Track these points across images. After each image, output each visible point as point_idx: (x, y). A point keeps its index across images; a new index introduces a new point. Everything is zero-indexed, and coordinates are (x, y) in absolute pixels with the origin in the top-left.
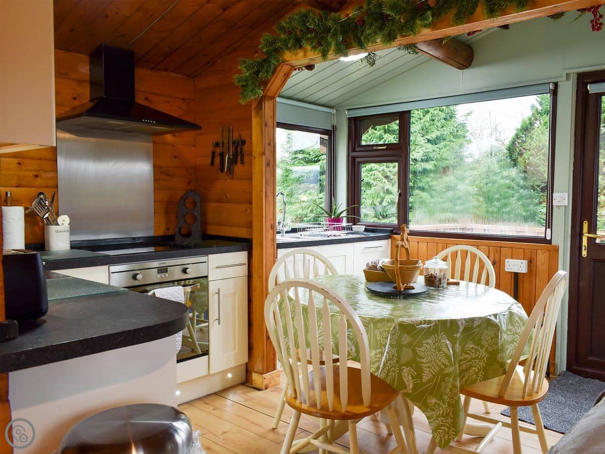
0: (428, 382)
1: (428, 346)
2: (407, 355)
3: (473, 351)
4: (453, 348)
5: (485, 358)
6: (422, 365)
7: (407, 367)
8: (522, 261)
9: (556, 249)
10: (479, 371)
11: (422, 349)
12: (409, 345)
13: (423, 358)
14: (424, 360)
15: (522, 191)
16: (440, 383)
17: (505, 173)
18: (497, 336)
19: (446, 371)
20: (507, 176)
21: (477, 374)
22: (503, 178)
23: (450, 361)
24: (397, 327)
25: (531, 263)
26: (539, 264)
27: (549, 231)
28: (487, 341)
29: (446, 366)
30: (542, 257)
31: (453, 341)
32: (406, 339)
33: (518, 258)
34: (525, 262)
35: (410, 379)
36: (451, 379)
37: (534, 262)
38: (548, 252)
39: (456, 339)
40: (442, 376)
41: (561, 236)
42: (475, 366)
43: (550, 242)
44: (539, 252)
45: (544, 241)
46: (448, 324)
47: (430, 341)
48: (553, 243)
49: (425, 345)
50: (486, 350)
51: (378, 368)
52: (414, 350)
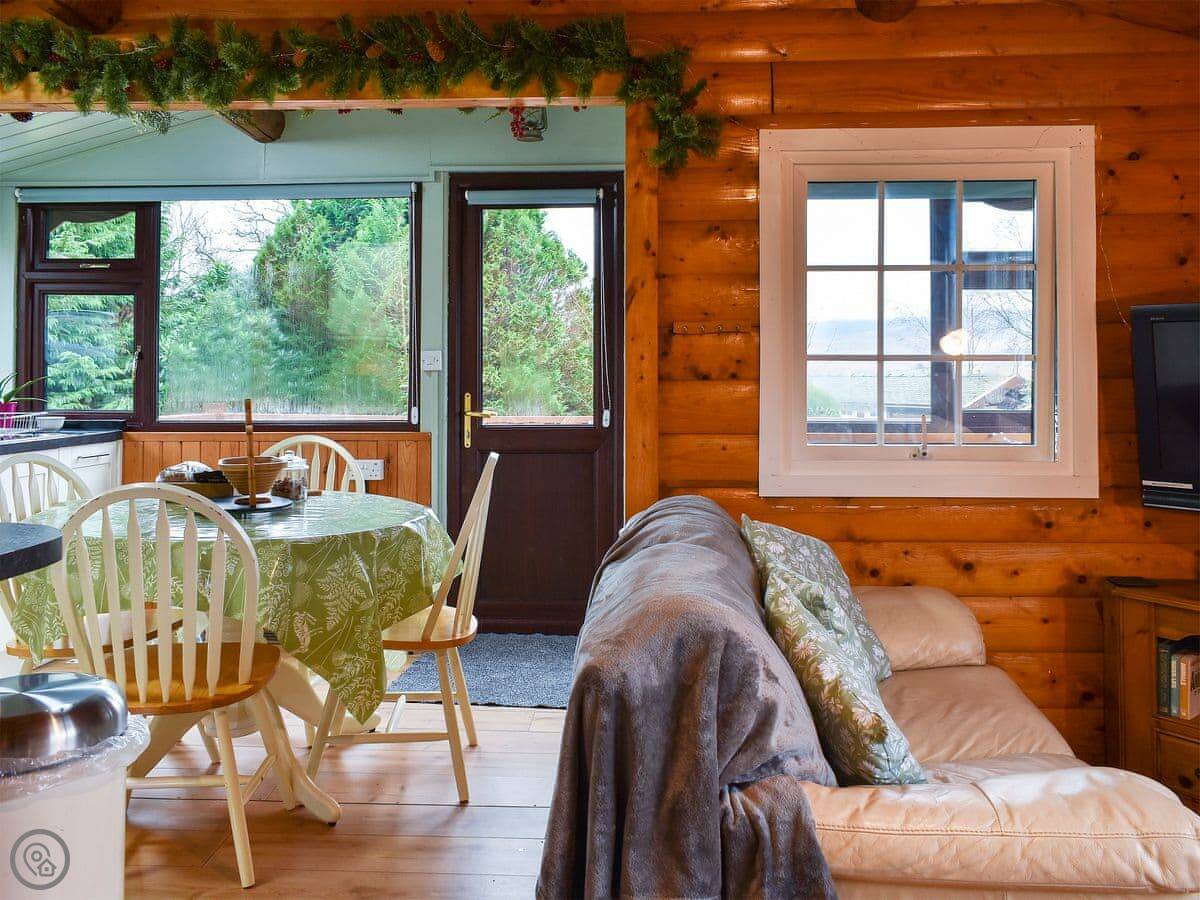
0: (336, 628)
1: (334, 574)
2: (304, 591)
3: (389, 577)
4: (369, 572)
5: (403, 587)
6: (326, 604)
7: (301, 612)
8: (377, 461)
9: (428, 438)
10: (396, 606)
11: (327, 579)
12: (306, 577)
13: (327, 593)
14: (329, 597)
15: (282, 352)
16: (353, 625)
17: (251, 319)
18: (418, 552)
19: (363, 607)
20: (256, 324)
21: (392, 611)
22: (246, 327)
23: (367, 592)
24: (289, 551)
25: (389, 464)
26: (402, 463)
27: (415, 410)
28: (405, 561)
29: (361, 600)
30: (406, 452)
31: (368, 560)
32: (303, 568)
33: (369, 457)
34: (380, 462)
35: (306, 630)
36: (371, 618)
37: (393, 462)
38: (414, 445)
39: (371, 558)
40: (356, 614)
41: (433, 418)
42: (390, 601)
43: (416, 428)
44: (402, 445)
45: (408, 426)
46: (360, 538)
47: (336, 566)
48: (423, 429)
49: (330, 573)
50: (405, 574)
51: (266, 616)
52: (313, 584)
